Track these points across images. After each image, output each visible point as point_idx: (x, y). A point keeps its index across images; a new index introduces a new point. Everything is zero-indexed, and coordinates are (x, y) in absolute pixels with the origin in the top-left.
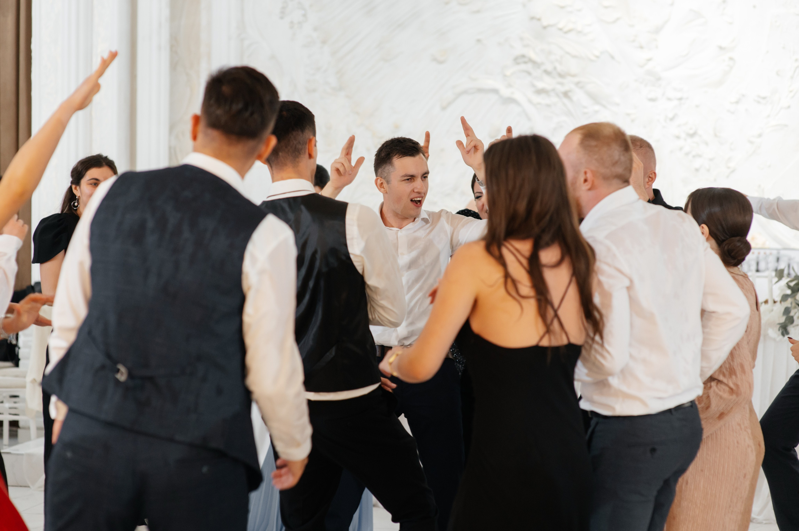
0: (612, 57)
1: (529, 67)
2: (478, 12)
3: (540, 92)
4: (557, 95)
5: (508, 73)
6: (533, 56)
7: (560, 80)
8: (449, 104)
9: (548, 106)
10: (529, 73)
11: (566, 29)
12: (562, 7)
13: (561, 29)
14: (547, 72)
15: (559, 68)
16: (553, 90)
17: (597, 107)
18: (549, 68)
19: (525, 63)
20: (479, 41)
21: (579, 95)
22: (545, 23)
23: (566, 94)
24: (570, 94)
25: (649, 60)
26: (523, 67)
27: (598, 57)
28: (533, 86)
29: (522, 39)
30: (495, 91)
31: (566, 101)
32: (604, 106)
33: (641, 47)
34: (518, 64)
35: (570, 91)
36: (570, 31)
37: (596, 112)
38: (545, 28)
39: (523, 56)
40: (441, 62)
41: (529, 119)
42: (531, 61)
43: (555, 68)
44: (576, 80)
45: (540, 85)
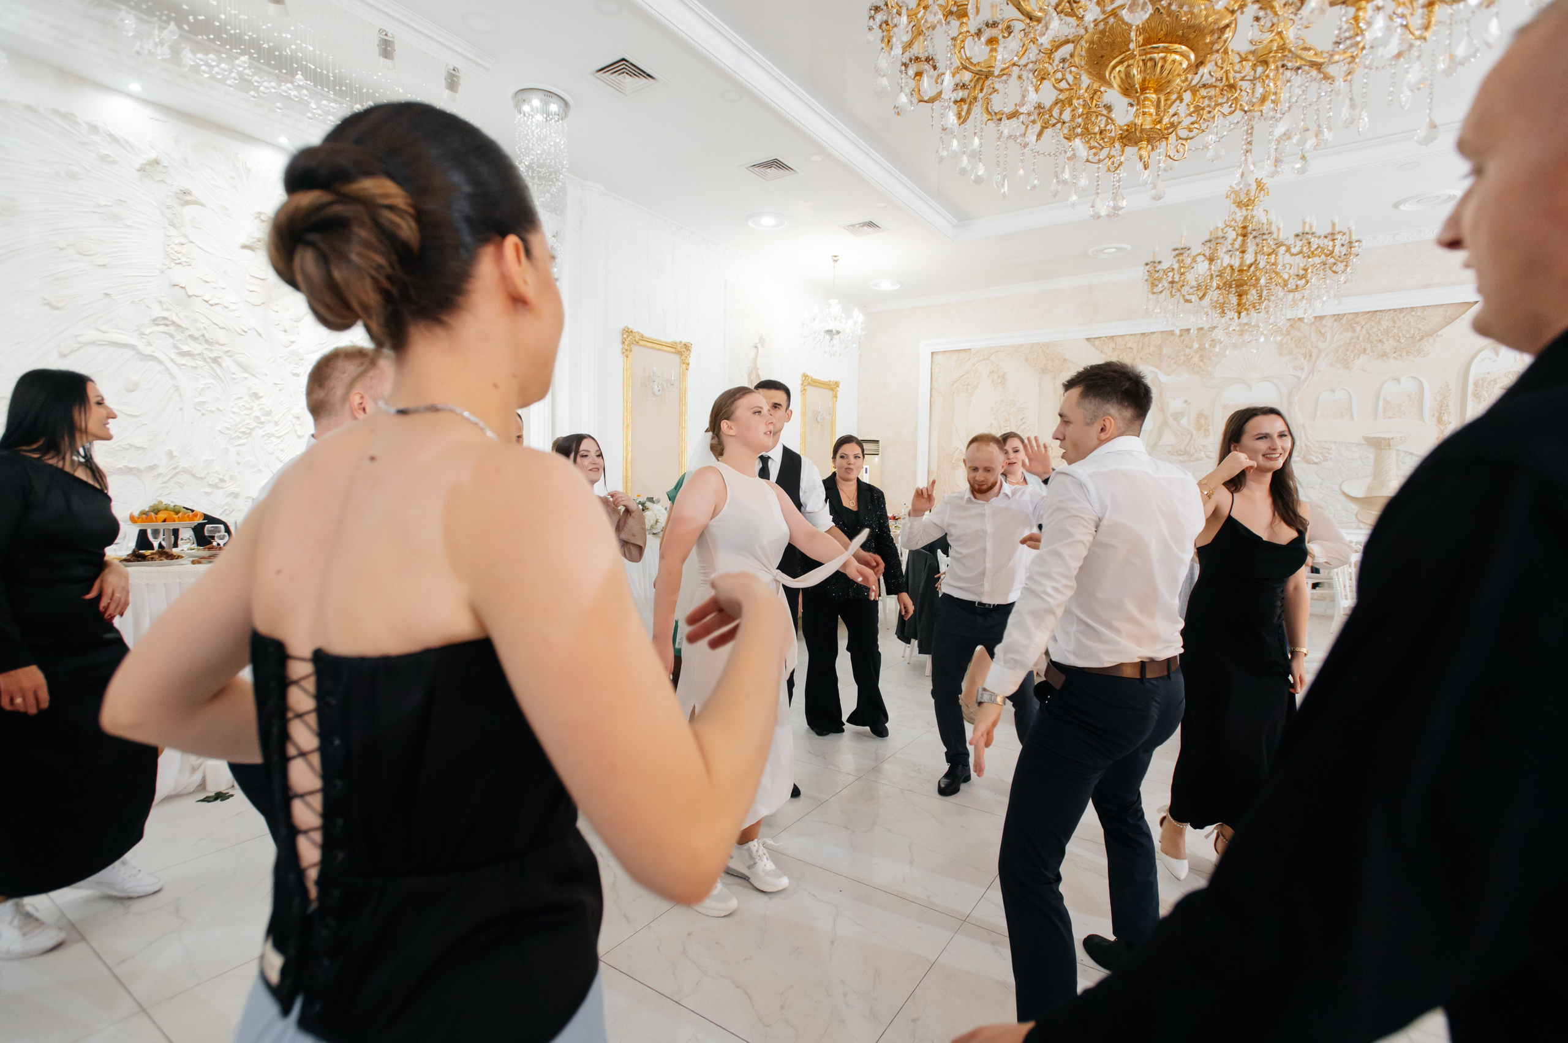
0: (260, 335)
1: (171, 329)
2: (104, 265)
3: (184, 354)
4: (205, 360)
5: (147, 332)
6: (175, 319)
7: (207, 346)
8: (72, 352)
9: (195, 368)
10: (172, 336)
11: (210, 302)
12: (207, 282)
13: (207, 302)
14: (192, 337)
15: (207, 336)
16: (199, 354)
17: (246, 375)
18: (197, 334)
19: (166, 325)
20: (106, 294)
21: (227, 362)
22: (190, 294)
23: (215, 360)
24: (220, 360)
25: (293, 342)
26: (162, 328)
27: (246, 332)
28: (176, 347)
29: (160, 302)
30: (132, 347)
31: (214, 366)
32: (254, 376)
33: (285, 331)
34: (158, 325)
35: (220, 357)
36: (216, 304)
37: (246, 378)
38: (189, 296)
39: (165, 318)
40: (58, 309)
41: (174, 378)
42: (173, 323)
43: (203, 335)
44: (225, 348)
45: (185, 348)
